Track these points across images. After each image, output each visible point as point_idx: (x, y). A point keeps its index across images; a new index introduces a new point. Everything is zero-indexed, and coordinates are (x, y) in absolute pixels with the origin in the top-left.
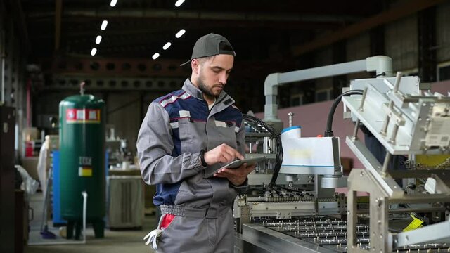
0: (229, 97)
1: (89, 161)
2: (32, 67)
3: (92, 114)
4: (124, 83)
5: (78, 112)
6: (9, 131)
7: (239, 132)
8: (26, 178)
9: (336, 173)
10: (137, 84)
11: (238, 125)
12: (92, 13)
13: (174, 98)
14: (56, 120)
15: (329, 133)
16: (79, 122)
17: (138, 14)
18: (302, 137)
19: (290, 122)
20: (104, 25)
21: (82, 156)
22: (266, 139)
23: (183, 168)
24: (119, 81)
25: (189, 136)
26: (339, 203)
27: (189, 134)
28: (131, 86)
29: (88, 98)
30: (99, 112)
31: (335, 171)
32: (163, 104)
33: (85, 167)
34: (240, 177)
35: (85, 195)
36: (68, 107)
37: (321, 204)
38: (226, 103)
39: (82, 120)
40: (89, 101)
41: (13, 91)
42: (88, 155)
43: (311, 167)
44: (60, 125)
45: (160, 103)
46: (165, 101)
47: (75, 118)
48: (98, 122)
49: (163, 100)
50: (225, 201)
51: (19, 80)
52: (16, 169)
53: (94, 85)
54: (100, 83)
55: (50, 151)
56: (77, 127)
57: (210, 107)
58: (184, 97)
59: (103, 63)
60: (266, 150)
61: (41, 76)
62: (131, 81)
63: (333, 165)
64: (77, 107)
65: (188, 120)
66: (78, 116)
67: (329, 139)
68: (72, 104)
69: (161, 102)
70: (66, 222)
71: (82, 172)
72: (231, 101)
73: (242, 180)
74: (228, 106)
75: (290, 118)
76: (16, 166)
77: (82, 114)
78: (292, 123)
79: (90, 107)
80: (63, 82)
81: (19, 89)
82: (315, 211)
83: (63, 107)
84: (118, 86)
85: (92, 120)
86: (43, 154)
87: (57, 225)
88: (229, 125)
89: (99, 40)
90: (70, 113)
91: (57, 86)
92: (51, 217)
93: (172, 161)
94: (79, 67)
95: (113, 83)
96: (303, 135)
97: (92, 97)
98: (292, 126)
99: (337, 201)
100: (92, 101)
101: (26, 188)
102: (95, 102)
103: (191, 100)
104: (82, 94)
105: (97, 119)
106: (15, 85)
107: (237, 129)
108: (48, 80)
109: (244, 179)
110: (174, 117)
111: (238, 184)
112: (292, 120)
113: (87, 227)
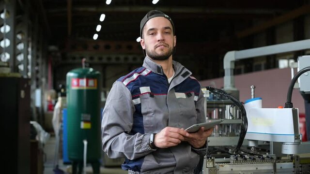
0: (186, 70)
1: (89, 117)
2: (52, 48)
3: (91, 83)
4: (118, 59)
5: (81, 81)
6: (25, 96)
7: (198, 100)
8: (40, 132)
9: (296, 141)
10: (126, 59)
11: (197, 94)
12: (93, 9)
13: (135, 76)
14: (64, 87)
15: (289, 105)
16: (81, 88)
17: (126, 9)
18: (263, 107)
19: (252, 94)
20: (102, 18)
21: (84, 113)
22: (228, 107)
23: (135, 151)
24: (113, 57)
25: (150, 110)
26: (294, 164)
27: (150, 108)
28: (122, 60)
29: (88, 70)
30: (96, 81)
31: (295, 139)
32: (125, 83)
33: (86, 121)
34: (200, 140)
35: (85, 143)
36: (73, 77)
37: (278, 165)
38: (184, 76)
39: (83, 86)
40: (89, 73)
41: (37, 65)
42: (87, 113)
43: (272, 135)
44: (67, 90)
45: (122, 82)
46: (127, 79)
47: (78, 85)
48: (95, 88)
49: (125, 79)
50: (187, 168)
51: (43, 57)
52: (32, 125)
53: (96, 60)
54: (100, 59)
55: (61, 109)
56: (80, 92)
57: (169, 80)
58: (145, 73)
59: (102, 44)
60: (228, 116)
61: (59, 54)
62: (122, 57)
63: (293, 133)
64: (80, 77)
65: (148, 95)
66: (80, 84)
67: (290, 110)
68: (76, 75)
69: (124, 80)
70: (72, 162)
71: (83, 125)
72: (189, 73)
73: (202, 143)
74: (186, 78)
75: (252, 90)
76: (32, 122)
77: (83, 82)
78: (254, 95)
79: (89, 77)
80: (74, 58)
81: (42, 64)
82: (273, 171)
83: (69, 77)
84: (113, 61)
85: (91, 86)
86: (57, 111)
87: (66, 163)
88: (188, 95)
89: (99, 28)
90: (74, 81)
91: (71, 61)
92: (62, 157)
93: (126, 141)
94: (85, 47)
95: (109, 59)
96: (264, 106)
97: (91, 70)
98: (254, 98)
99: (292, 162)
100: (91, 72)
101: (39, 138)
102: (93, 74)
103: (151, 75)
104: (84, 68)
105: (94, 86)
106: (40, 61)
107: (196, 98)
108: (64, 57)
109: (204, 142)
110: (135, 94)
111: (199, 147)
112: (254, 92)
113: (87, 166)
